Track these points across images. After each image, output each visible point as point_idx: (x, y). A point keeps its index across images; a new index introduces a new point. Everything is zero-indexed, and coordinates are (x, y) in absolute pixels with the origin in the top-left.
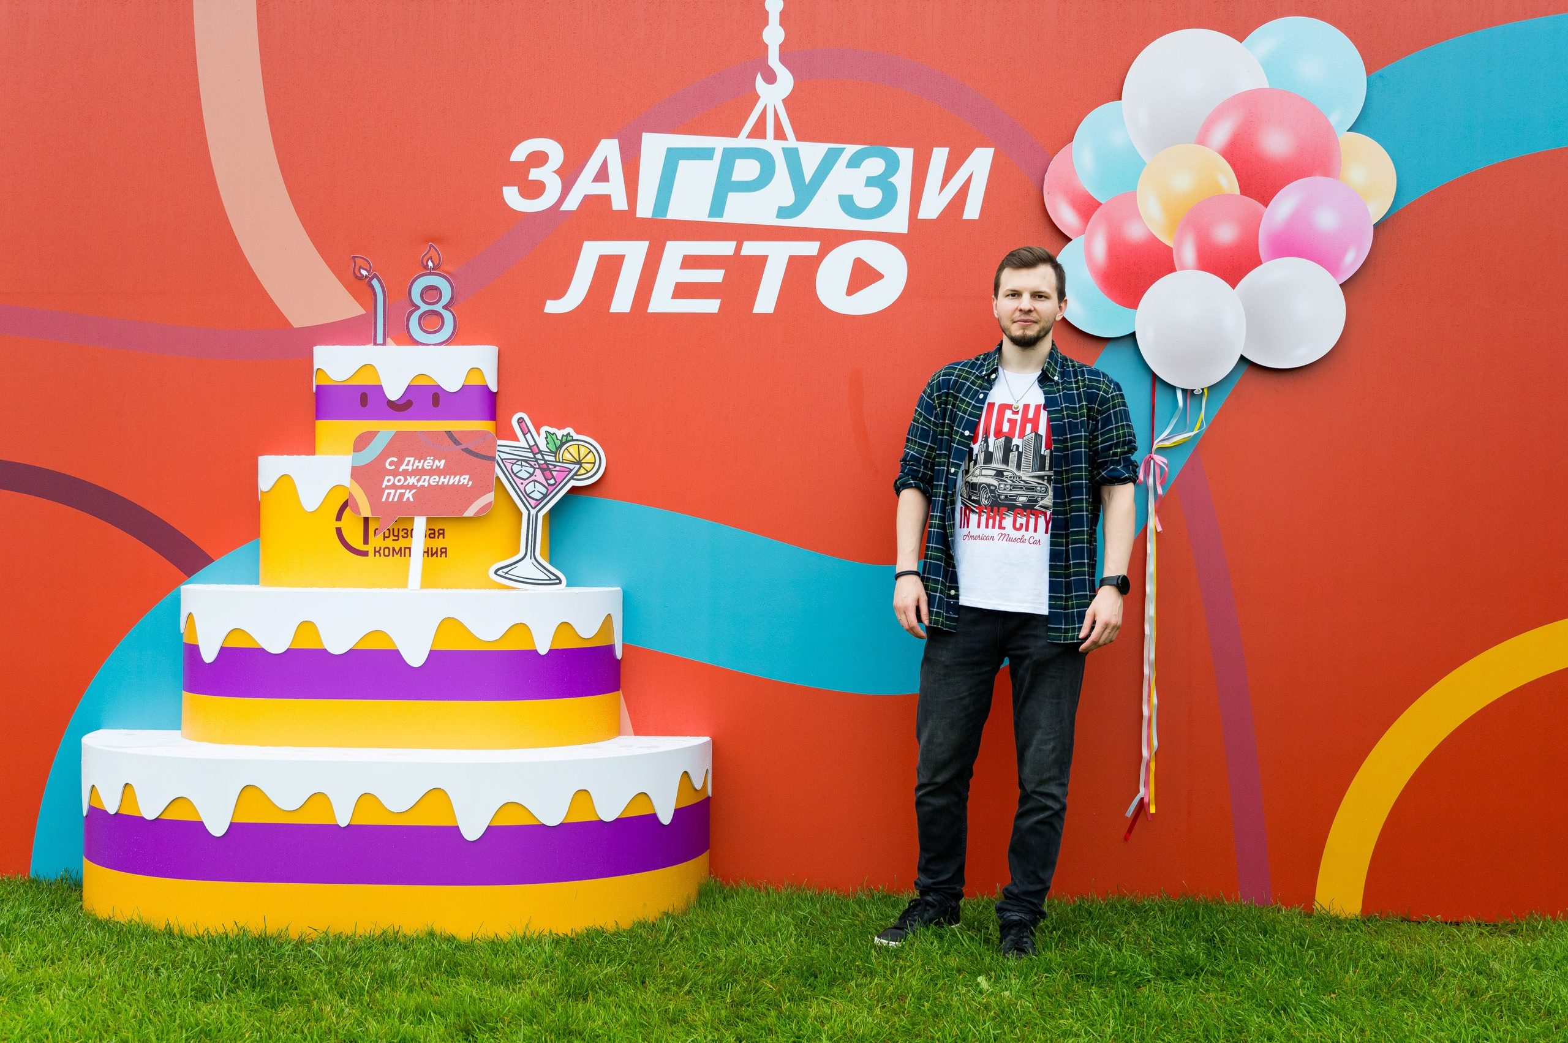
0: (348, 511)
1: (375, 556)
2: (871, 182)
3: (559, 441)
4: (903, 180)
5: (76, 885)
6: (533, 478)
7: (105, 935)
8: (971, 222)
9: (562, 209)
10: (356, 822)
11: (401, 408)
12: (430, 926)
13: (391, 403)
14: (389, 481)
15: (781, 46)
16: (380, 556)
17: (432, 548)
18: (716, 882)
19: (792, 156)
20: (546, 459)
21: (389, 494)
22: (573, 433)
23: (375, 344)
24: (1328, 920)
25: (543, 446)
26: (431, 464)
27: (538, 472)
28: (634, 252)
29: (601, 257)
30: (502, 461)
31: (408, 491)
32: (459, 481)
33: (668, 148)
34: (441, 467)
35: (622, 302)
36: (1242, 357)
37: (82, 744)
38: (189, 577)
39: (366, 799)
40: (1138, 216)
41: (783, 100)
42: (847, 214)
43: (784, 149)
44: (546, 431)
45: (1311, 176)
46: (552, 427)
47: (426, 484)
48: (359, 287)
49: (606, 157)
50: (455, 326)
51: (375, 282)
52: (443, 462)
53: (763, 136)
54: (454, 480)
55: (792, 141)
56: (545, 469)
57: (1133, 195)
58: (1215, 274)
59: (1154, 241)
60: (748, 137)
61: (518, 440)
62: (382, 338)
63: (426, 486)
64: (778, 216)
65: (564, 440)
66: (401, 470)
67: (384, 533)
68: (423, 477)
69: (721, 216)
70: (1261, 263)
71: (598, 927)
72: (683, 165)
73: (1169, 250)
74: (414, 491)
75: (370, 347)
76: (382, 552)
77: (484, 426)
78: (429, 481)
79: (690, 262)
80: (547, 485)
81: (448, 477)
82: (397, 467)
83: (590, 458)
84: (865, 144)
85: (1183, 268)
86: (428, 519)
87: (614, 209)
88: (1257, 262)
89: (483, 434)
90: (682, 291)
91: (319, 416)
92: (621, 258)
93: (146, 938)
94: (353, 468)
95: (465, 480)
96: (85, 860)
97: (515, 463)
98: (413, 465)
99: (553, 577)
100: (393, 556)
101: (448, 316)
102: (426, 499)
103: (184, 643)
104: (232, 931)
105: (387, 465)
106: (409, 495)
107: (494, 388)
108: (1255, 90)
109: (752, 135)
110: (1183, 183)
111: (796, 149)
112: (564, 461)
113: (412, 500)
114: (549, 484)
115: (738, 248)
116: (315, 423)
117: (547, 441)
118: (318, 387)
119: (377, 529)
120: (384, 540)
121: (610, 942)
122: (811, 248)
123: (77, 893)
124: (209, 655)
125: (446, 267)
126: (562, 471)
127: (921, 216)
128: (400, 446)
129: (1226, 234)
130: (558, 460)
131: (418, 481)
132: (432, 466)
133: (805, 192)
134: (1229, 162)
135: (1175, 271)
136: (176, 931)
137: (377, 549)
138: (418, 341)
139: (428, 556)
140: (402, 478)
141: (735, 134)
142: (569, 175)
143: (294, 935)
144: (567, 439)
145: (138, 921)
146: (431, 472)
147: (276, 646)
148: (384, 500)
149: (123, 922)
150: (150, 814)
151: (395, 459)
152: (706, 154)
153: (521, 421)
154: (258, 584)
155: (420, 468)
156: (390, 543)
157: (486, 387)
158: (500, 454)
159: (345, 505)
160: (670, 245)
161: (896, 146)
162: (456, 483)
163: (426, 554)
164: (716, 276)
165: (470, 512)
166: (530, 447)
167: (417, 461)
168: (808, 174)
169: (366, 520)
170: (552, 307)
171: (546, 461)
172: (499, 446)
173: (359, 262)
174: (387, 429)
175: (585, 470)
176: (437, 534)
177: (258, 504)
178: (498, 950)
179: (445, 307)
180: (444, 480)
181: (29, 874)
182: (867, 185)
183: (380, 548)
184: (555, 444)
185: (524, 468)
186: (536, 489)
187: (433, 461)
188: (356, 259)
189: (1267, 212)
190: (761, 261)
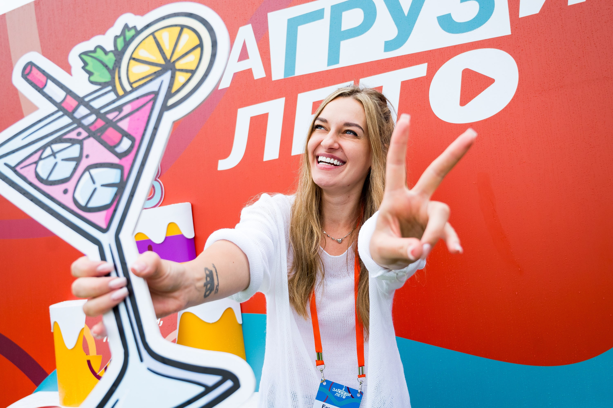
3: (111, 55)
6: (85, 163)
8: (578, 5)
30: (16, 172)
44: (80, 56)
65: (120, 47)
80: (115, 160)
97: (40, 159)
112: (135, 85)
114: (120, 156)
126: (138, 110)
130: (121, 92)
166: (60, 106)
175: (186, 71)
184: (106, 66)
185: (60, 156)
186: (98, 185)
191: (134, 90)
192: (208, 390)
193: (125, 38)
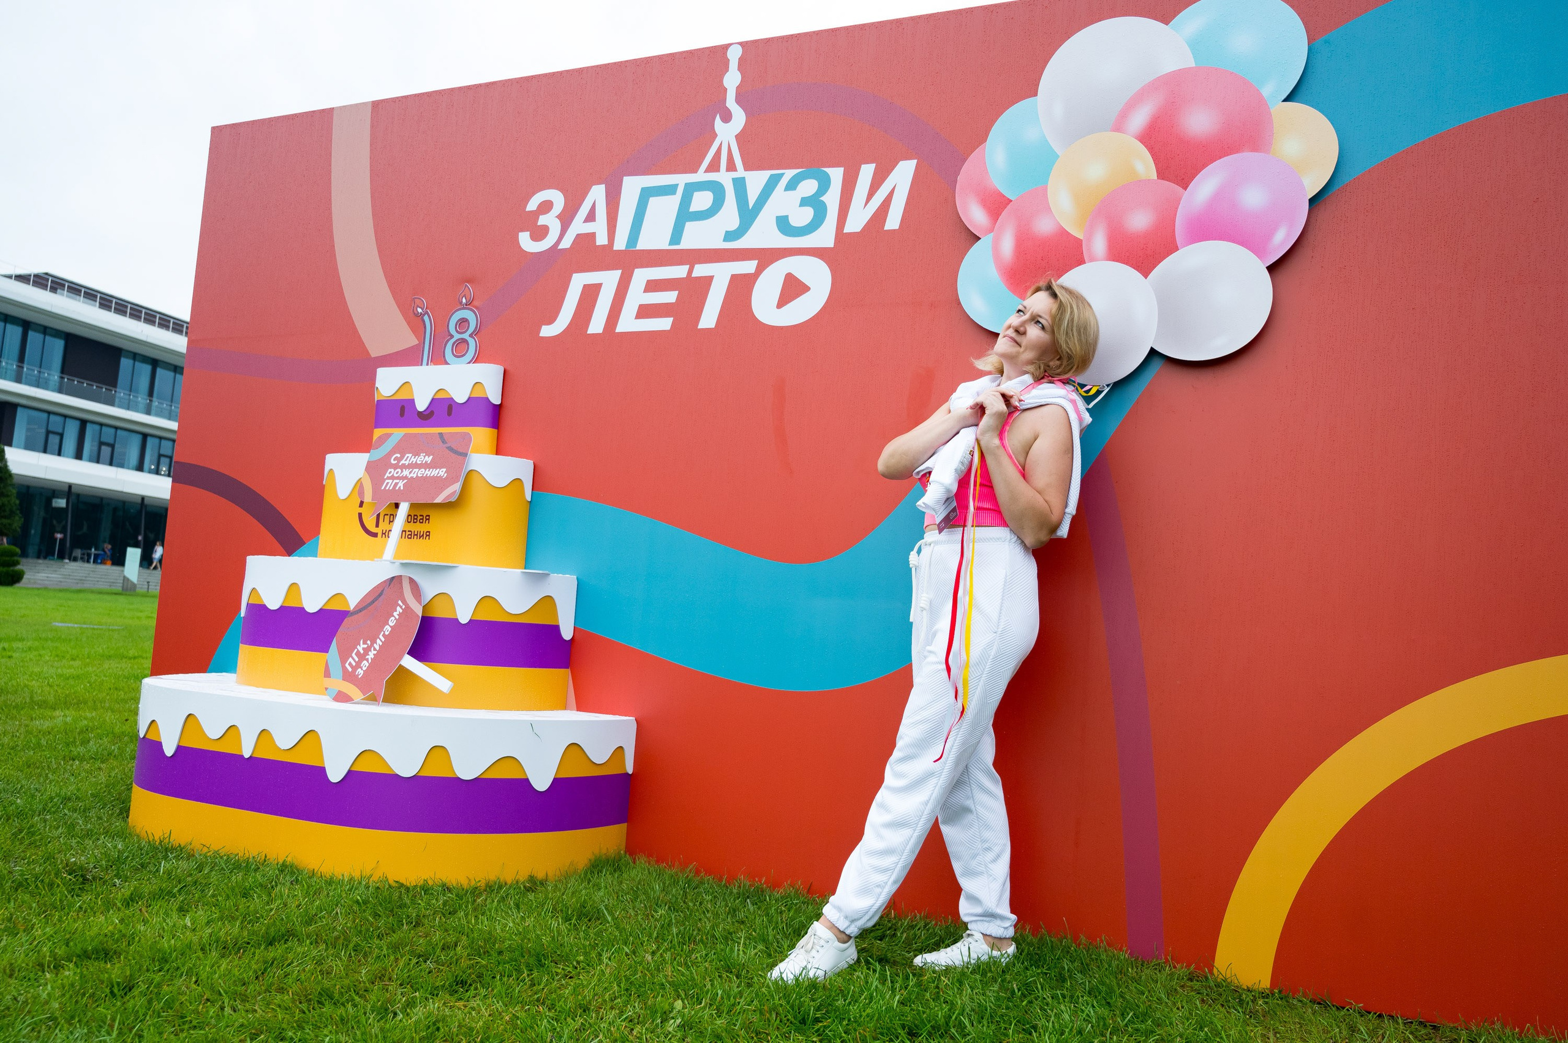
2: (804, 202)
4: (832, 199)
8: (892, 231)
9: (560, 247)
10: (255, 755)
11: (426, 418)
13: (420, 414)
14: (390, 473)
15: (737, 88)
16: (385, 537)
17: (419, 532)
19: (740, 185)
21: (387, 484)
23: (420, 365)
26: (422, 459)
28: (609, 280)
29: (585, 286)
32: (438, 473)
33: (642, 188)
34: (429, 462)
35: (597, 325)
36: (1153, 350)
40: (1048, 209)
41: (736, 136)
42: (782, 233)
43: (733, 179)
45: (1237, 152)
47: (415, 476)
48: (416, 323)
49: (594, 203)
50: (475, 350)
51: (426, 318)
53: (718, 170)
54: (434, 472)
55: (741, 172)
57: (1044, 189)
58: (1127, 264)
59: (1063, 233)
60: (705, 172)
62: (426, 360)
64: (724, 240)
66: (400, 464)
68: (415, 470)
69: (679, 243)
70: (1177, 249)
72: (654, 202)
73: (1078, 243)
74: (406, 481)
76: (387, 534)
78: (417, 474)
79: (652, 286)
81: (431, 470)
82: (399, 462)
84: (802, 168)
85: (1092, 260)
87: (598, 243)
88: (1171, 248)
90: (645, 312)
91: (376, 425)
92: (600, 286)
94: (368, 466)
95: (442, 472)
98: (409, 461)
101: (472, 343)
102: (413, 488)
105: (392, 460)
106: (401, 484)
107: (496, 401)
108: (1179, 70)
109: (709, 169)
110: (1097, 172)
111: (744, 179)
113: (402, 488)
115: (691, 271)
116: (373, 431)
118: (377, 402)
120: (390, 525)
122: (748, 267)
125: (475, 303)
127: (846, 230)
128: (406, 446)
129: (1140, 221)
131: (410, 473)
132: (423, 461)
133: (748, 215)
134: (1146, 147)
135: (1084, 263)
137: (383, 532)
138: (448, 362)
140: (400, 471)
141: (695, 170)
142: (566, 219)
146: (420, 466)
148: (383, 488)
151: (399, 455)
152: (670, 190)
155: (414, 462)
157: (491, 401)
160: (636, 272)
161: (829, 167)
162: (436, 475)
164: (670, 297)
165: (439, 499)
167: (413, 457)
168: (751, 202)
170: (546, 331)
173: (417, 302)
174: (400, 434)
176: (423, 519)
179: (471, 335)
180: (428, 473)
182: (801, 205)
183: (386, 530)
187: (425, 457)
188: (415, 300)
189: (1186, 194)
190: (709, 280)
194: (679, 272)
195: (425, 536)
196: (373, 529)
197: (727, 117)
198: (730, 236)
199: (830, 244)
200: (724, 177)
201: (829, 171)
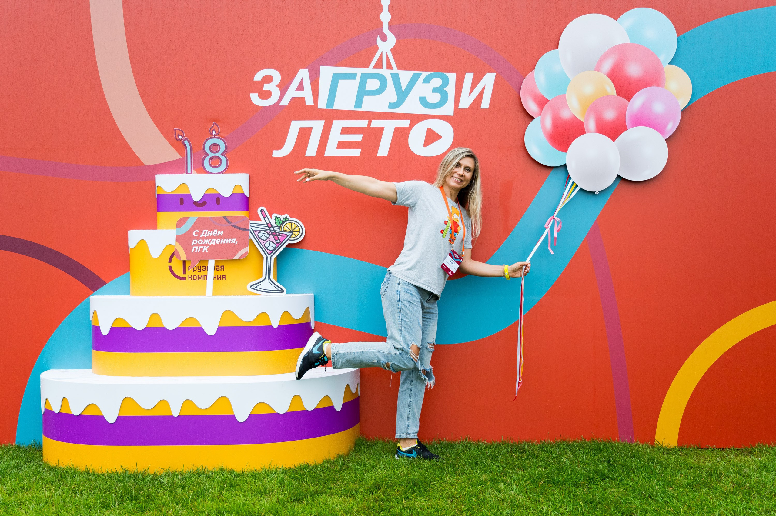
0: (174, 257)
1: (189, 280)
2: (435, 90)
3: (281, 221)
4: (451, 89)
5: (40, 448)
6: (269, 239)
7: (54, 475)
8: (485, 110)
9: (281, 104)
10: (182, 414)
11: (201, 205)
12: (221, 465)
13: (195, 203)
14: (195, 242)
15: (389, 22)
16: (192, 280)
17: (218, 275)
18: (363, 438)
19: (396, 78)
20: (275, 230)
21: (195, 249)
22: (288, 217)
23: (187, 173)
24: (662, 449)
25: (273, 224)
26: (216, 233)
27: (271, 236)
28: (317, 126)
29: (301, 128)
30: (253, 231)
31: (205, 247)
32: (231, 241)
33: (333, 74)
34: (222, 235)
35: (311, 152)
36: (618, 176)
37: (41, 378)
38: (94, 291)
39: (187, 402)
40: (567, 106)
41: (391, 50)
42: (423, 106)
43: (391, 74)
44: (275, 216)
45: (651, 86)
46: (278, 214)
47: (214, 243)
48: (178, 145)
49: (302, 79)
50: (227, 164)
51: (186, 142)
52: (222, 232)
53: (381, 67)
54: (228, 241)
55: (395, 70)
56: (275, 235)
57: (565, 96)
58: (605, 135)
59: (575, 118)
60: (374, 68)
61: (260, 220)
62: (190, 170)
63: (214, 244)
64: (389, 107)
65: (284, 221)
66: (201, 236)
67: (193, 268)
68: (213, 240)
69: (361, 108)
70: (627, 129)
71: (306, 463)
72: (341, 82)
73: (582, 124)
74: (208, 247)
75: (184, 175)
76: (192, 278)
77: (244, 214)
78: (215, 242)
79: (345, 131)
80: (276, 243)
81: (225, 240)
82: (199, 235)
83: (297, 229)
84: (432, 72)
85: (589, 132)
86: (215, 261)
87: (307, 104)
88: (625, 129)
89: (242, 218)
90: (342, 145)
91: (158, 210)
92: (310, 129)
93: (76, 476)
94: (177, 236)
95: (234, 241)
96: (44, 436)
97: (260, 232)
98: (207, 234)
99: (279, 289)
100: (198, 280)
101: (223, 159)
102: (214, 251)
103: (92, 325)
104: (120, 470)
105: (194, 234)
106: (205, 249)
107: (248, 195)
108: (624, 44)
109: (376, 67)
110: (589, 90)
111: (398, 74)
112: (284, 231)
113: (207, 251)
114: (277, 243)
115: (369, 124)
116: (157, 214)
117: (275, 221)
118: (158, 195)
119: (190, 266)
120: (193, 272)
121: (312, 470)
122: (405, 123)
123: (40, 452)
124: (105, 331)
125: (223, 134)
126: (283, 236)
127: (460, 107)
128: (200, 224)
129: (610, 115)
130: (281, 231)
131: (210, 242)
132: (217, 234)
133: (402, 95)
134: (611, 80)
135: (586, 133)
136: (91, 471)
137: (190, 276)
138: (208, 172)
139: (216, 280)
140: (202, 241)
141: (367, 66)
142: (284, 87)
143: (152, 471)
144: (286, 220)
145: (71, 467)
146: (216, 237)
147: (139, 326)
148: (193, 252)
149: (63, 467)
150: (76, 413)
151: (198, 231)
152: (352, 76)
153: (262, 211)
154: (130, 295)
155: (211, 235)
156: (196, 273)
157: (244, 194)
158: (252, 227)
159: (173, 255)
160: (335, 122)
161: (447, 72)
162: (229, 243)
163: (215, 278)
164: (358, 137)
165: (237, 257)
166: (267, 224)
168: (404, 87)
169: (184, 262)
170: (276, 154)
171: (275, 231)
172: (250, 223)
173: (178, 132)
174: (193, 216)
175: (295, 235)
176: (220, 268)
177: (129, 255)
178: (256, 477)
179: (222, 154)
180: (223, 241)
181: (15, 443)
182: (433, 92)
183: (192, 276)
184: (280, 224)
185: (264, 235)
186: (270, 245)
187: (218, 231)
188: (176, 130)
189: (630, 104)
190: (381, 130)
191: (283, 232)
192: (278, 290)
193: (285, 220)
194: (363, 124)
195: (222, 278)
196: (181, 274)
197: (384, 38)
198: (391, 106)
199: (452, 114)
200: (384, 71)
201: (448, 74)
